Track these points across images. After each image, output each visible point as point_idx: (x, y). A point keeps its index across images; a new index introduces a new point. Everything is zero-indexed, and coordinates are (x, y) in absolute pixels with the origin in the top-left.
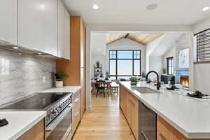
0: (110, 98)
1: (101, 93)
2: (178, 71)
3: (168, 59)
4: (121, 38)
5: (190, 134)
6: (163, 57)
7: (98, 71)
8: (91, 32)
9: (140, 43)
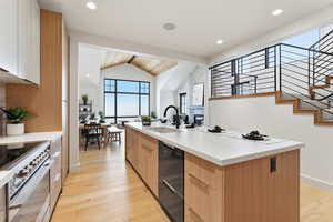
0: (108, 149)
1: (93, 143)
2: (192, 109)
3: (181, 95)
4: (122, 63)
5: (223, 161)
6: (175, 92)
7: (85, 110)
8: (79, 45)
9: (149, 72)
